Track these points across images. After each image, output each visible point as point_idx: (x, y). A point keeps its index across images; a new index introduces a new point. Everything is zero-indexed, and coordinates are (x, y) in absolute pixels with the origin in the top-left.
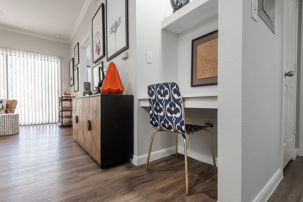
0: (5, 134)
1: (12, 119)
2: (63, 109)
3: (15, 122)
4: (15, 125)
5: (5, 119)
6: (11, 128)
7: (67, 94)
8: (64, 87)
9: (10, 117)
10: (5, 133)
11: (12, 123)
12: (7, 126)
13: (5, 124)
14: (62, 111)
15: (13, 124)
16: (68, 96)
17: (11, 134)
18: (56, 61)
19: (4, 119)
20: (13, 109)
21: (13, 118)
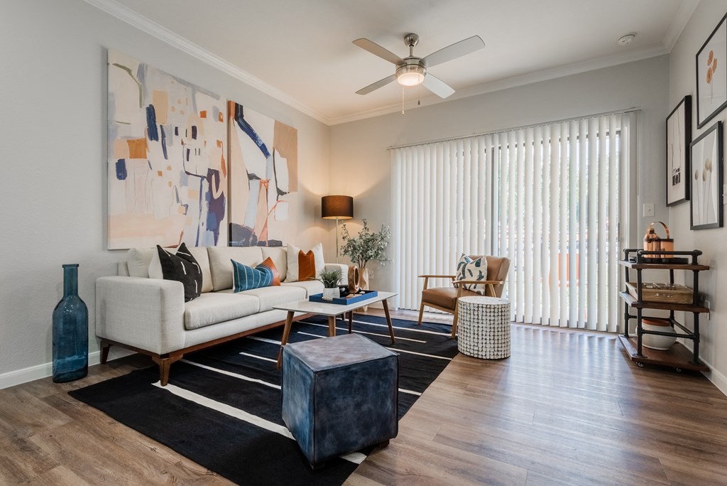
0: (478, 354)
1: (494, 316)
2: (645, 298)
3: (500, 326)
4: (500, 334)
5: (480, 314)
6: (492, 342)
7: (659, 240)
8: (644, 210)
9: (490, 312)
10: (478, 351)
11: (494, 328)
12: (484, 333)
13: (478, 327)
14: (641, 304)
15: (496, 330)
16: (663, 245)
17: (492, 358)
18: (616, 128)
19: (478, 315)
20: (501, 283)
21: (496, 314)
